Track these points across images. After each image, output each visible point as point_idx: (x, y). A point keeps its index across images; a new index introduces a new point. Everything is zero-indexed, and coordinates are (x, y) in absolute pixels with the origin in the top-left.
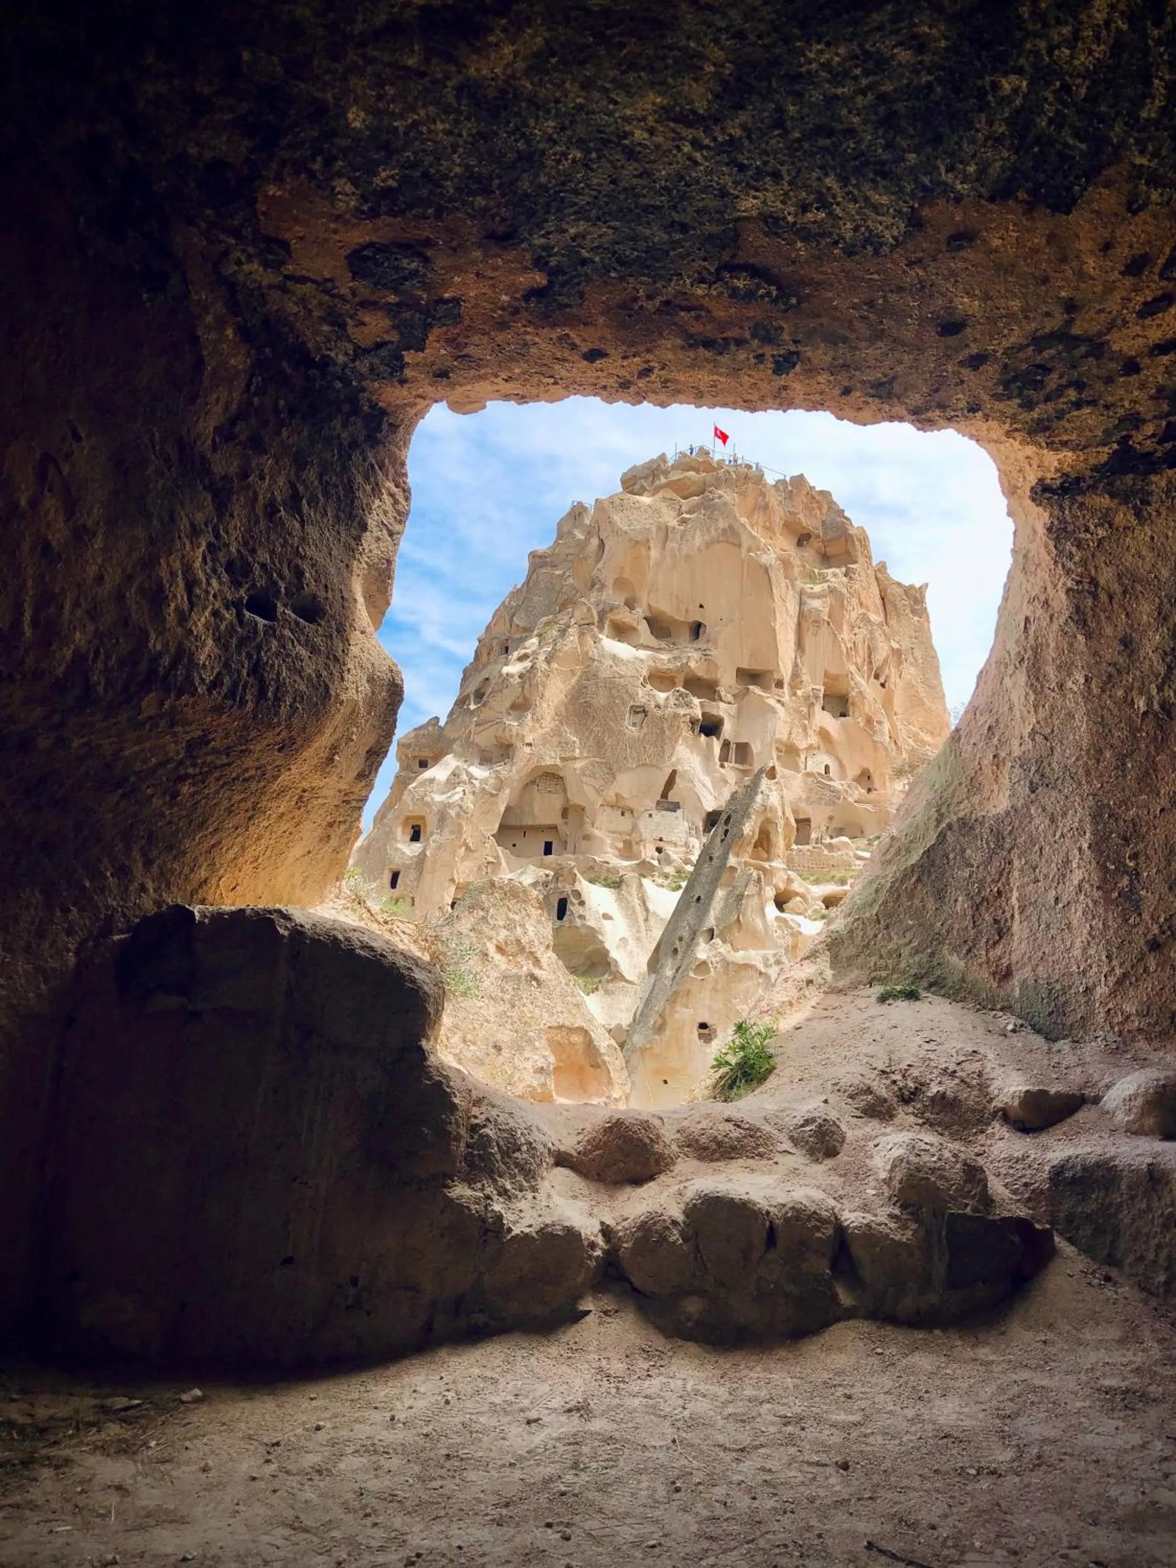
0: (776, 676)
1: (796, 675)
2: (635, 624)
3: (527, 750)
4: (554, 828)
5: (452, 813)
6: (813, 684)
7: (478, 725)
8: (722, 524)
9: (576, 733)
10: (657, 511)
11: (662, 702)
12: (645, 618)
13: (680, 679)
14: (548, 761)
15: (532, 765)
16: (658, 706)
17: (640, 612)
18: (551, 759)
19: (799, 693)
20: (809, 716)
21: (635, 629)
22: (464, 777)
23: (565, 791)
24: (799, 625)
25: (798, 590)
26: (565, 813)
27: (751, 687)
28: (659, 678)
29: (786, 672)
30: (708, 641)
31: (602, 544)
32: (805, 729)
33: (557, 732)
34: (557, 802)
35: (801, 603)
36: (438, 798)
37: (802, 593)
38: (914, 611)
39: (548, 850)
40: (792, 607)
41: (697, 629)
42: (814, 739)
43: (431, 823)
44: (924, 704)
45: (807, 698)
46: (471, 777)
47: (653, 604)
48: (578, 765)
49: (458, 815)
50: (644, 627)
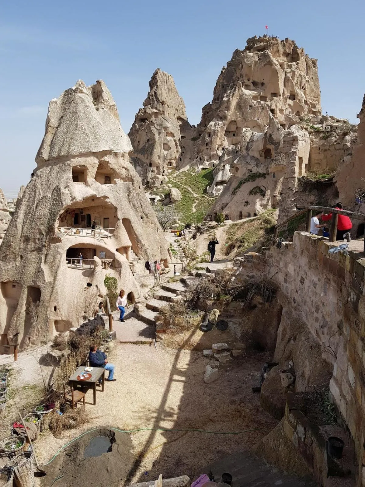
0: (279, 94)
1: (283, 93)
2: (250, 84)
3: (229, 117)
4: (235, 131)
5: (216, 132)
6: (287, 94)
7: (219, 111)
8: (268, 60)
9: (238, 112)
10: (254, 57)
11: (255, 104)
12: (252, 82)
13: (259, 97)
14: (233, 119)
15: (230, 120)
16: (254, 105)
17: (251, 81)
18: (234, 118)
19: (284, 96)
20: (286, 101)
21: (249, 85)
22: (218, 124)
23: (237, 124)
24: (285, 80)
25: (285, 71)
26: (237, 128)
27: (274, 97)
28: (255, 98)
29: (281, 93)
30: (265, 87)
31: (242, 66)
32: (285, 105)
33: (235, 112)
34: (235, 126)
35: (286, 75)
36: (213, 128)
37: (286, 72)
38: (314, 67)
39: (234, 135)
40: (283, 77)
41: (263, 84)
42: (287, 106)
43: (212, 134)
44: (314, 91)
45: (286, 98)
46: (219, 123)
47: (254, 80)
48: (239, 119)
49: (217, 132)
50: (252, 85)
